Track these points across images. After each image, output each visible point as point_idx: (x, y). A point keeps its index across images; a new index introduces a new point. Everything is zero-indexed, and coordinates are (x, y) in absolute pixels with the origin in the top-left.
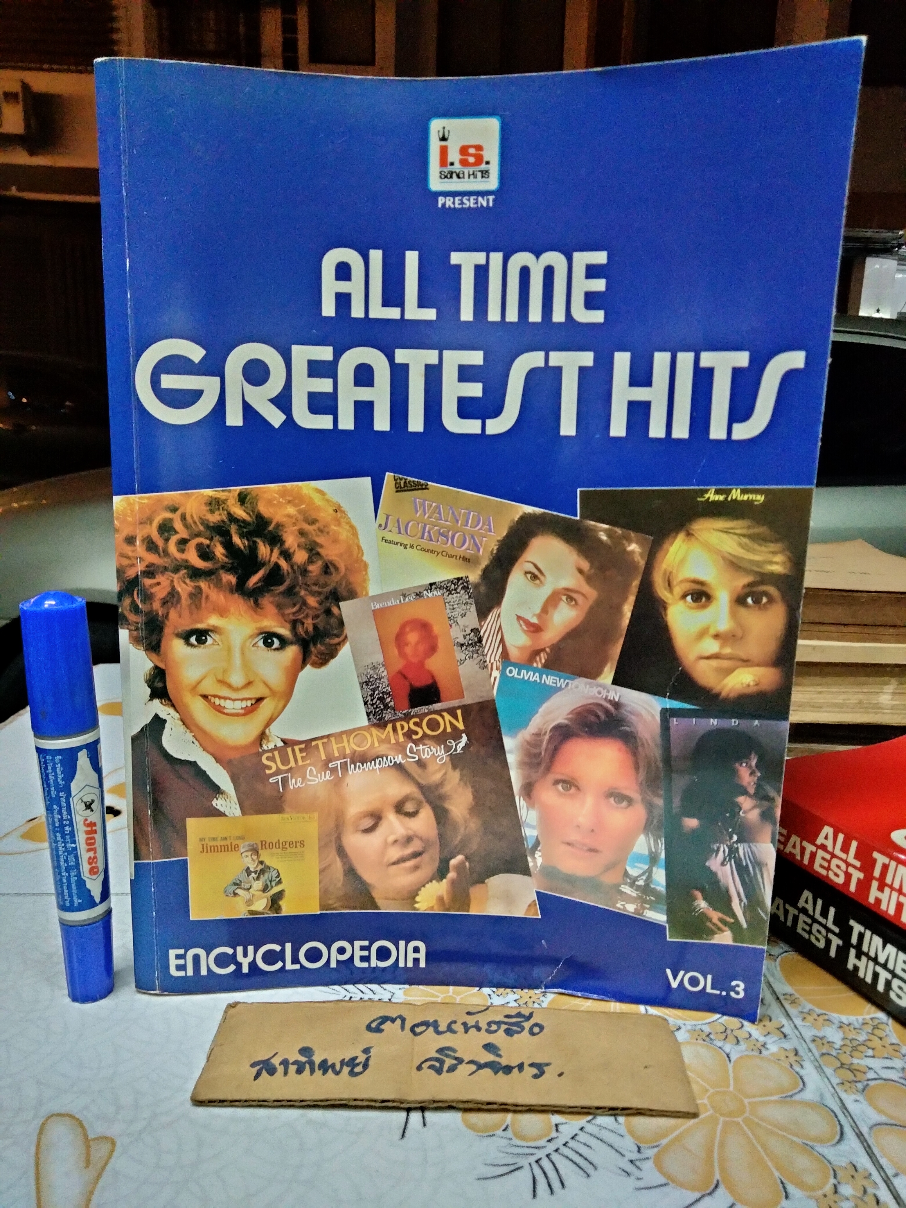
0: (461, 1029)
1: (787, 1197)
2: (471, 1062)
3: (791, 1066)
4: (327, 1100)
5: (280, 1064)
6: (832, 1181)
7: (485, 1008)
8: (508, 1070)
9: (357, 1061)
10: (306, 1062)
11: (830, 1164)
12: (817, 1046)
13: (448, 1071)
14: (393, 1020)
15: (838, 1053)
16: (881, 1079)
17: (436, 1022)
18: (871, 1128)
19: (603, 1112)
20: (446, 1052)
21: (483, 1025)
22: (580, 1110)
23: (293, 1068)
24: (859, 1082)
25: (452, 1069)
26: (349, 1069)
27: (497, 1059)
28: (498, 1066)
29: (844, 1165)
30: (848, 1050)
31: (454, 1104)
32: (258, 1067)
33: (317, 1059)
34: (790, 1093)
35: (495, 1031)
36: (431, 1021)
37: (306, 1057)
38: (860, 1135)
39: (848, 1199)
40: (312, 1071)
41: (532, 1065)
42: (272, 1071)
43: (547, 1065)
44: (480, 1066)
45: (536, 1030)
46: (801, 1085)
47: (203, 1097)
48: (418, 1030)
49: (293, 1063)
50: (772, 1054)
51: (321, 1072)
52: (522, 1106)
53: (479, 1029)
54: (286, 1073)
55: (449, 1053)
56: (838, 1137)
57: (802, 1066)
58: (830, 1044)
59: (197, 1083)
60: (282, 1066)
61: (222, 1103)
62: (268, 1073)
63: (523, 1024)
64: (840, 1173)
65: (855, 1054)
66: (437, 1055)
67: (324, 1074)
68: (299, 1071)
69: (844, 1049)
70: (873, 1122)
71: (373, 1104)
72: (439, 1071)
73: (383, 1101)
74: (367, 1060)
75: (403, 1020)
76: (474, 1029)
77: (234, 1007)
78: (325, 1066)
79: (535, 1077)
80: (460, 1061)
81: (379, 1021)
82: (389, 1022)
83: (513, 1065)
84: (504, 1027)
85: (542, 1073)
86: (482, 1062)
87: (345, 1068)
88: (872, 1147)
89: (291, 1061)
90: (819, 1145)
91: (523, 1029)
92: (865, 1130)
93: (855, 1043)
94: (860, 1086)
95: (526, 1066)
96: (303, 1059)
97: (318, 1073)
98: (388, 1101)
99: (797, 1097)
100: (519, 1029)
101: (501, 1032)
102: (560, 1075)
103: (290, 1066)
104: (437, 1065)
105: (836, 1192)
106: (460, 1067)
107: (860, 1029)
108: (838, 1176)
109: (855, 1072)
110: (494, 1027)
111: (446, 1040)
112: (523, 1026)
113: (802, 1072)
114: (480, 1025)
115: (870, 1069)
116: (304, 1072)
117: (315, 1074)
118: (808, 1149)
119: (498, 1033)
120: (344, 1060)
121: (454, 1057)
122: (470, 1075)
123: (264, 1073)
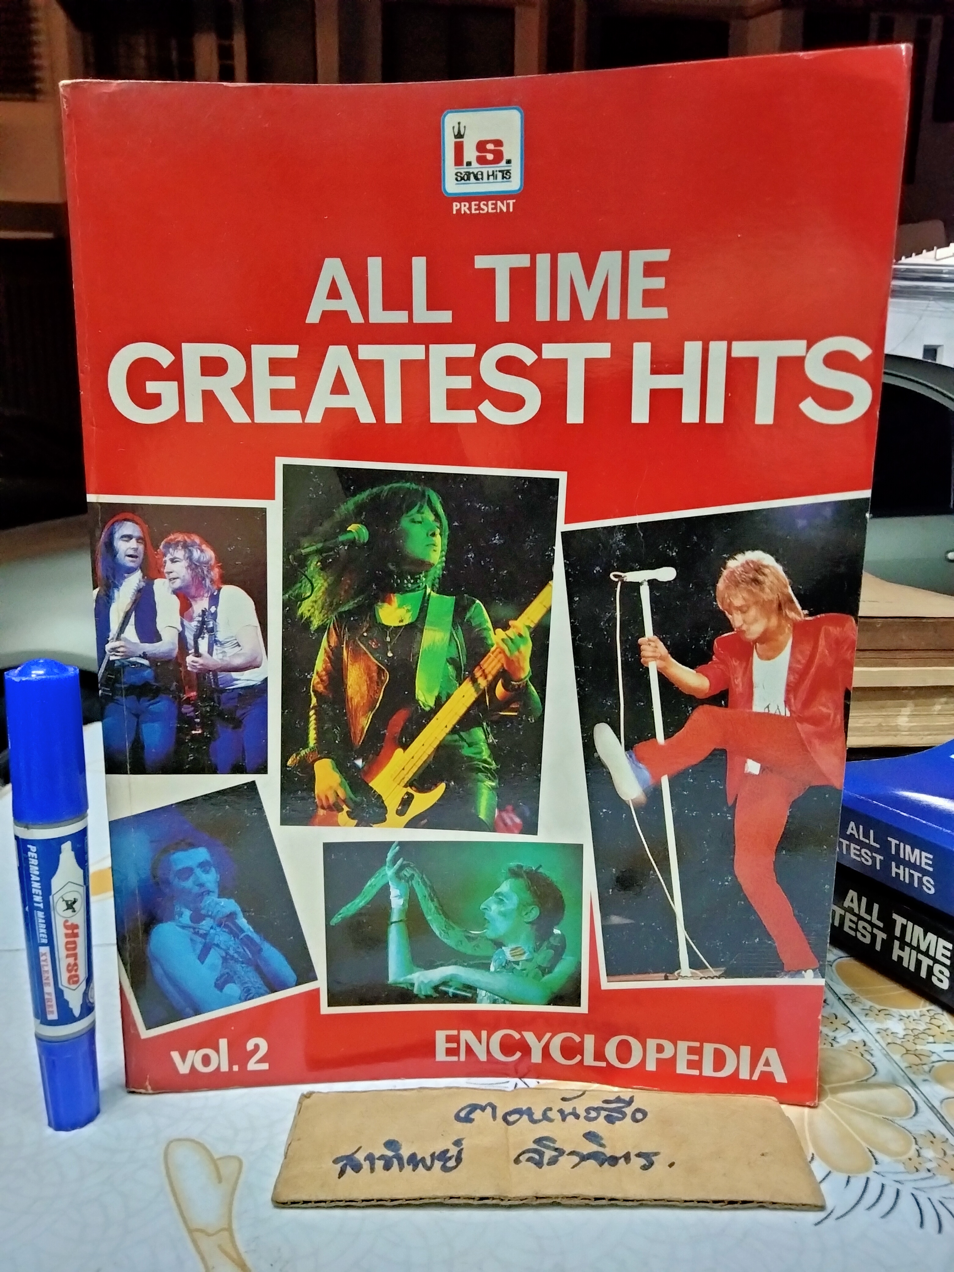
0: (558, 1117)
1: (876, 1163)
2: (572, 1153)
3: (862, 1055)
4: (421, 1199)
5: (365, 1160)
6: (914, 1147)
7: (580, 1093)
8: (613, 1160)
9: (449, 1155)
10: (394, 1157)
11: (911, 1133)
12: (883, 1037)
13: (549, 1164)
14: (483, 1109)
15: (902, 1042)
16: (944, 1060)
17: (529, 1109)
18: (942, 1102)
19: (722, 1206)
20: (544, 1142)
21: (582, 1112)
22: (696, 1204)
23: (379, 1164)
24: (925, 1064)
25: (553, 1161)
26: (442, 1163)
27: (601, 1149)
28: (603, 1157)
29: (923, 1133)
30: (911, 1038)
31: (558, 1200)
32: (341, 1164)
33: (405, 1153)
34: (865, 1078)
35: (595, 1119)
36: (524, 1108)
37: (392, 1151)
38: (932, 1108)
39: (931, 1161)
40: (401, 1167)
41: (639, 1155)
42: (357, 1168)
43: (656, 1154)
44: (584, 1158)
45: (639, 1116)
46: (874, 1070)
47: (284, 1198)
48: (511, 1118)
49: (379, 1159)
50: (844, 1046)
51: (411, 1167)
52: (633, 1201)
53: (577, 1117)
54: (372, 1169)
55: (548, 1143)
56: (914, 1111)
57: (872, 1055)
58: (895, 1035)
59: (276, 1182)
60: (368, 1162)
61: (306, 1204)
62: (352, 1169)
63: (623, 1109)
64: (920, 1141)
65: (916, 1041)
66: (535, 1146)
67: (414, 1170)
68: (387, 1167)
69: (908, 1038)
70: (942, 1097)
71: (471, 1202)
72: (539, 1164)
73: (482, 1199)
74: (460, 1152)
75: (494, 1108)
76: (572, 1117)
77: (309, 1097)
78: (414, 1161)
79: (645, 1168)
80: (561, 1152)
81: (468, 1109)
82: (478, 1111)
83: (618, 1155)
84: (604, 1113)
85: (652, 1164)
86: (585, 1153)
87: (436, 1162)
88: (945, 1117)
89: (377, 1156)
90: (899, 1118)
91: (624, 1115)
92: (937, 1104)
93: (916, 1032)
94: (926, 1068)
95: (632, 1156)
96: (390, 1154)
97: (408, 1168)
98: (487, 1198)
99: (872, 1081)
100: (620, 1116)
101: (601, 1119)
102: (671, 1165)
103: (377, 1161)
104: (537, 1157)
105: (919, 1155)
106: (563, 1159)
107: (920, 1020)
108: (919, 1143)
109: (921, 1057)
110: (593, 1114)
111: (543, 1130)
112: (625, 1112)
113: (873, 1060)
114: (578, 1112)
115: (933, 1053)
116: (393, 1168)
117: (404, 1170)
118: (888, 1121)
119: (598, 1120)
120: (434, 1153)
121: (553, 1147)
122: (573, 1167)
123: (349, 1170)
